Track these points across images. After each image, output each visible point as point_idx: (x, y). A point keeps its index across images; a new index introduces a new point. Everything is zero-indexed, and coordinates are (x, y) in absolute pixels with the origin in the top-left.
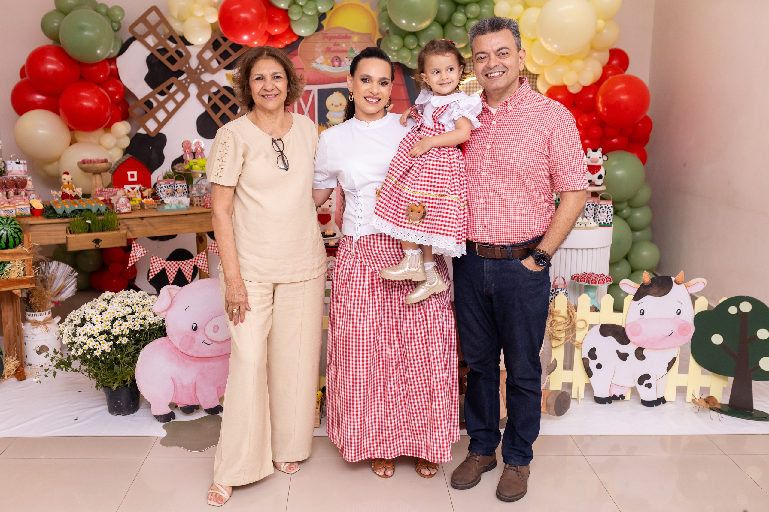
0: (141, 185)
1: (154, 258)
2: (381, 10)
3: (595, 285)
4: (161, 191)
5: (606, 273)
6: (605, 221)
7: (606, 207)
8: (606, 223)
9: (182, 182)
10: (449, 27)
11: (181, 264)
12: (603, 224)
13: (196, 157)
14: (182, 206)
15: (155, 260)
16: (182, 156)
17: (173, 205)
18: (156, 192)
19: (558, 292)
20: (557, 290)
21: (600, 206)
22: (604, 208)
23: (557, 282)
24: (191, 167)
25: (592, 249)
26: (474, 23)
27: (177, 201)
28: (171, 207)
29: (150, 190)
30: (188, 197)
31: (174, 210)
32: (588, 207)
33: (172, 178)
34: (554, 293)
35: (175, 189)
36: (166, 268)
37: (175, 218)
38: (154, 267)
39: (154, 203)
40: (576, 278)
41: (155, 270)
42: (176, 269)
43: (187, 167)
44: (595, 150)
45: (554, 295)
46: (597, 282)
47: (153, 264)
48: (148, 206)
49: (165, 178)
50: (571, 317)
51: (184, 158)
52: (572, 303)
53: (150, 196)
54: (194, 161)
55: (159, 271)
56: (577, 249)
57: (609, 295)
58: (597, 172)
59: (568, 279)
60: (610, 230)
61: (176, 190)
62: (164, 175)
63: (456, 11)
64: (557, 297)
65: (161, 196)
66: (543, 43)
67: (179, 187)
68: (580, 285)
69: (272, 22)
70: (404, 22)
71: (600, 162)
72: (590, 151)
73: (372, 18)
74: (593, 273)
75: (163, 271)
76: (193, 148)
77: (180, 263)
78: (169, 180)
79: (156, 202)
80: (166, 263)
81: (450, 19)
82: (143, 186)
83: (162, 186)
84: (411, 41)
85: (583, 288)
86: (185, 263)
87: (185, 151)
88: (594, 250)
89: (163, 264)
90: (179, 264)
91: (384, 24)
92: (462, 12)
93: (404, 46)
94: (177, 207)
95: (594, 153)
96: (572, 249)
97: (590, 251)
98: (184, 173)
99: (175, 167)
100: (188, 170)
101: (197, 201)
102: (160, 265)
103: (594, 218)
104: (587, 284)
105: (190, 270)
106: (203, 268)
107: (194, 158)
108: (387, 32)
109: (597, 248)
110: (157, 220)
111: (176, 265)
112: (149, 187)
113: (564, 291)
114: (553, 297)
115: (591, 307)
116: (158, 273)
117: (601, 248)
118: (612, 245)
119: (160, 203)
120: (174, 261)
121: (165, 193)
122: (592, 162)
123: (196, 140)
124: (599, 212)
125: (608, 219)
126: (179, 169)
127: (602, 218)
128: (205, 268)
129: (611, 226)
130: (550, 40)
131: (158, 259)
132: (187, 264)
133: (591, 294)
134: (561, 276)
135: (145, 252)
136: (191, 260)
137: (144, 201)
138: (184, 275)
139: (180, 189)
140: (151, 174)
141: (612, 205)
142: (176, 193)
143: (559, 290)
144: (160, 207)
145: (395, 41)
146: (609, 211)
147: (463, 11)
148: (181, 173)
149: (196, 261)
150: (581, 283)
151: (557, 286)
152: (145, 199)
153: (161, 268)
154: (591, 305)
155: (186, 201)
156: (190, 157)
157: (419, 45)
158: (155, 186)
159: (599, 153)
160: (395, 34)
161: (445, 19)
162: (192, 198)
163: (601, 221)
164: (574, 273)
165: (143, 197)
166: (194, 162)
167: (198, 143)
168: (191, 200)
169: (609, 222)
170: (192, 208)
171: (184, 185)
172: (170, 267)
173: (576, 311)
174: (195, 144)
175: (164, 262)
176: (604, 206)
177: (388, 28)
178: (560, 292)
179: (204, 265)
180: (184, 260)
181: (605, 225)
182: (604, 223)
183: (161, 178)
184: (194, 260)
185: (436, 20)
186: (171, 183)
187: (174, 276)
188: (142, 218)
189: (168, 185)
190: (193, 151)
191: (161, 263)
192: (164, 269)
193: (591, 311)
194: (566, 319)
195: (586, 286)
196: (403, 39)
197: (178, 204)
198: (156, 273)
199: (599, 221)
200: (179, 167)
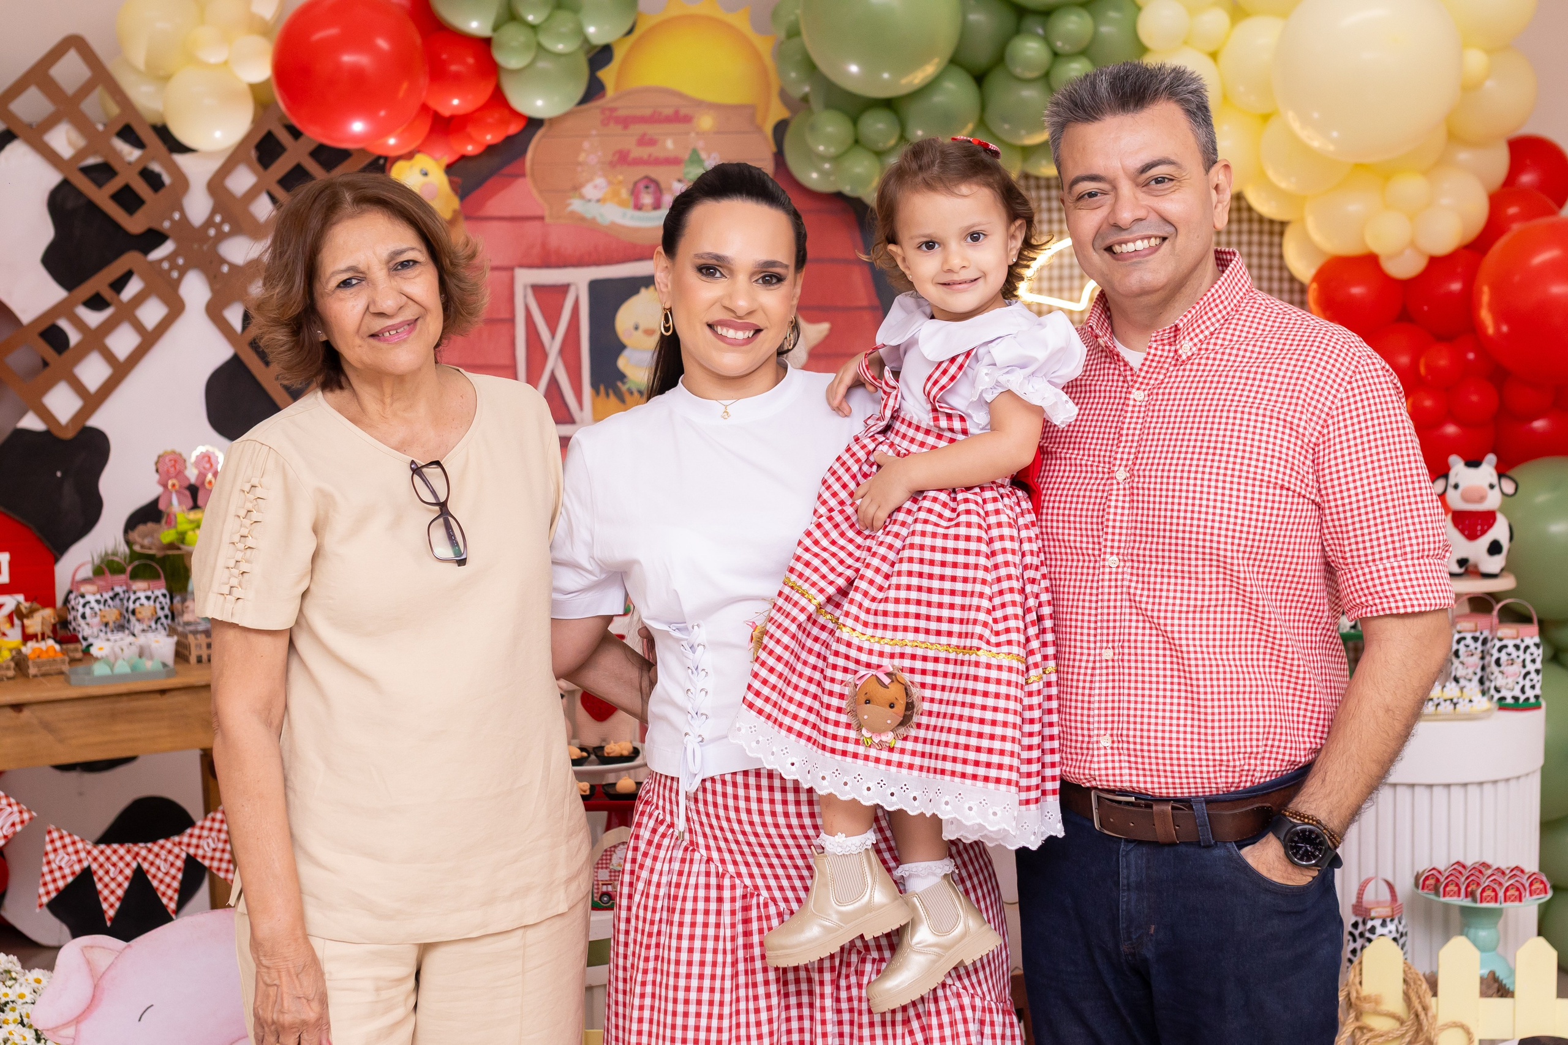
0: (21, 598)
1: (55, 835)
2: (782, 35)
3: (1492, 905)
4: (83, 616)
5: (1531, 865)
6: (1517, 692)
7: (1517, 647)
8: (1522, 698)
9: (152, 584)
10: (997, 83)
11: (144, 852)
12: (1509, 701)
13: (200, 502)
14: (149, 665)
15: (58, 844)
16: (155, 503)
17: (120, 662)
18: (70, 617)
19: (1372, 930)
20: (1369, 924)
21: (1498, 644)
22: (1511, 649)
23: (1369, 896)
24: (182, 537)
25: (1481, 784)
26: (1077, 69)
27: (135, 650)
28: (112, 667)
29: (48, 612)
30: (172, 631)
31: (123, 677)
32: (1462, 648)
33: (122, 571)
34: (1362, 935)
35: (131, 606)
36: (95, 866)
37: (124, 705)
38: (54, 866)
39: (60, 657)
40: (1431, 882)
41: (57, 874)
42: (128, 872)
43: (167, 536)
44: (1473, 462)
45: (1360, 942)
46: (1501, 894)
47: (51, 856)
48: (39, 666)
49: (98, 572)
50: (1417, 1016)
51: (162, 506)
52: (1422, 968)
53: (48, 632)
54: (193, 515)
55: (70, 879)
56: (1430, 786)
57: (1542, 941)
58: (1484, 532)
59: (1405, 885)
60: (1535, 721)
61: (134, 612)
62: (97, 561)
63: (1017, 31)
64: (1370, 948)
65: (85, 630)
66: (1296, 126)
67: (143, 601)
68: (1447, 906)
69: (439, 74)
70: (854, 69)
71: (1493, 501)
72: (1457, 465)
73: (757, 55)
74: (1488, 867)
75: (86, 878)
76: (192, 475)
77: (141, 849)
78: (109, 577)
79: (64, 652)
80: (95, 852)
81: (1000, 59)
82: (26, 600)
83: (89, 598)
84: (880, 126)
85: (1456, 916)
86: (156, 849)
87: (165, 486)
88: (1488, 788)
89: (83, 855)
90: (137, 854)
91: (793, 75)
92: (1038, 35)
93: (857, 142)
94: (133, 668)
95: (1472, 472)
96: (1412, 786)
97: (1473, 790)
98: (159, 554)
99: (134, 535)
100: (171, 546)
101: (199, 646)
102: (74, 858)
103: (1481, 681)
104: (1467, 902)
105: (173, 871)
106: (215, 864)
107: (195, 506)
108: (805, 99)
109: (1495, 782)
110: (65, 710)
111: (128, 858)
112: (49, 602)
113: (1391, 927)
114: (1358, 945)
115: (1483, 980)
116: (68, 887)
117: (1507, 780)
118: (1546, 773)
119: (79, 655)
120: (122, 843)
121: (96, 620)
122: (1465, 499)
123: (201, 449)
124: (1498, 662)
125: (1528, 684)
126: (146, 542)
127: (1508, 682)
128: (224, 865)
129: (1537, 707)
130: (1316, 115)
131: (67, 840)
132: (163, 853)
133: (1483, 934)
134: (1382, 875)
135: (26, 816)
136: (176, 839)
137: (29, 648)
138: (154, 891)
139: (146, 608)
140: (56, 560)
141: (1537, 640)
142: (133, 619)
143: (1377, 923)
144: (80, 668)
145: (830, 129)
146: (1528, 658)
147: (1040, 31)
148: (151, 557)
149: (194, 841)
150: (1447, 899)
151: (1368, 911)
152: (31, 644)
153: (77, 868)
154: (1485, 972)
155: (163, 645)
156: (180, 503)
157: (902, 137)
158: (66, 601)
159: (1487, 471)
160: (829, 105)
161: (982, 55)
162: (184, 635)
163: (1504, 693)
164: (1423, 866)
165: (27, 637)
166: (191, 522)
167: (207, 458)
168: (178, 644)
169: (1530, 693)
170: (181, 668)
171: (158, 593)
172: (108, 865)
173: (1435, 994)
174: (197, 464)
175: (89, 847)
176: (1510, 643)
177: (807, 89)
178: (1380, 930)
179: (218, 855)
180: (154, 841)
181: (1519, 705)
182: (1516, 699)
183: (87, 572)
184: (185, 839)
185: (955, 61)
186: (118, 589)
187: (120, 892)
188: (18, 707)
189: (107, 595)
190: (193, 480)
191: (77, 852)
192: (87, 873)
193: (1484, 994)
194: (1402, 1022)
195: (1464, 910)
196: (855, 121)
197: (136, 658)
198: (61, 884)
199: (1497, 690)
200: (144, 536)
